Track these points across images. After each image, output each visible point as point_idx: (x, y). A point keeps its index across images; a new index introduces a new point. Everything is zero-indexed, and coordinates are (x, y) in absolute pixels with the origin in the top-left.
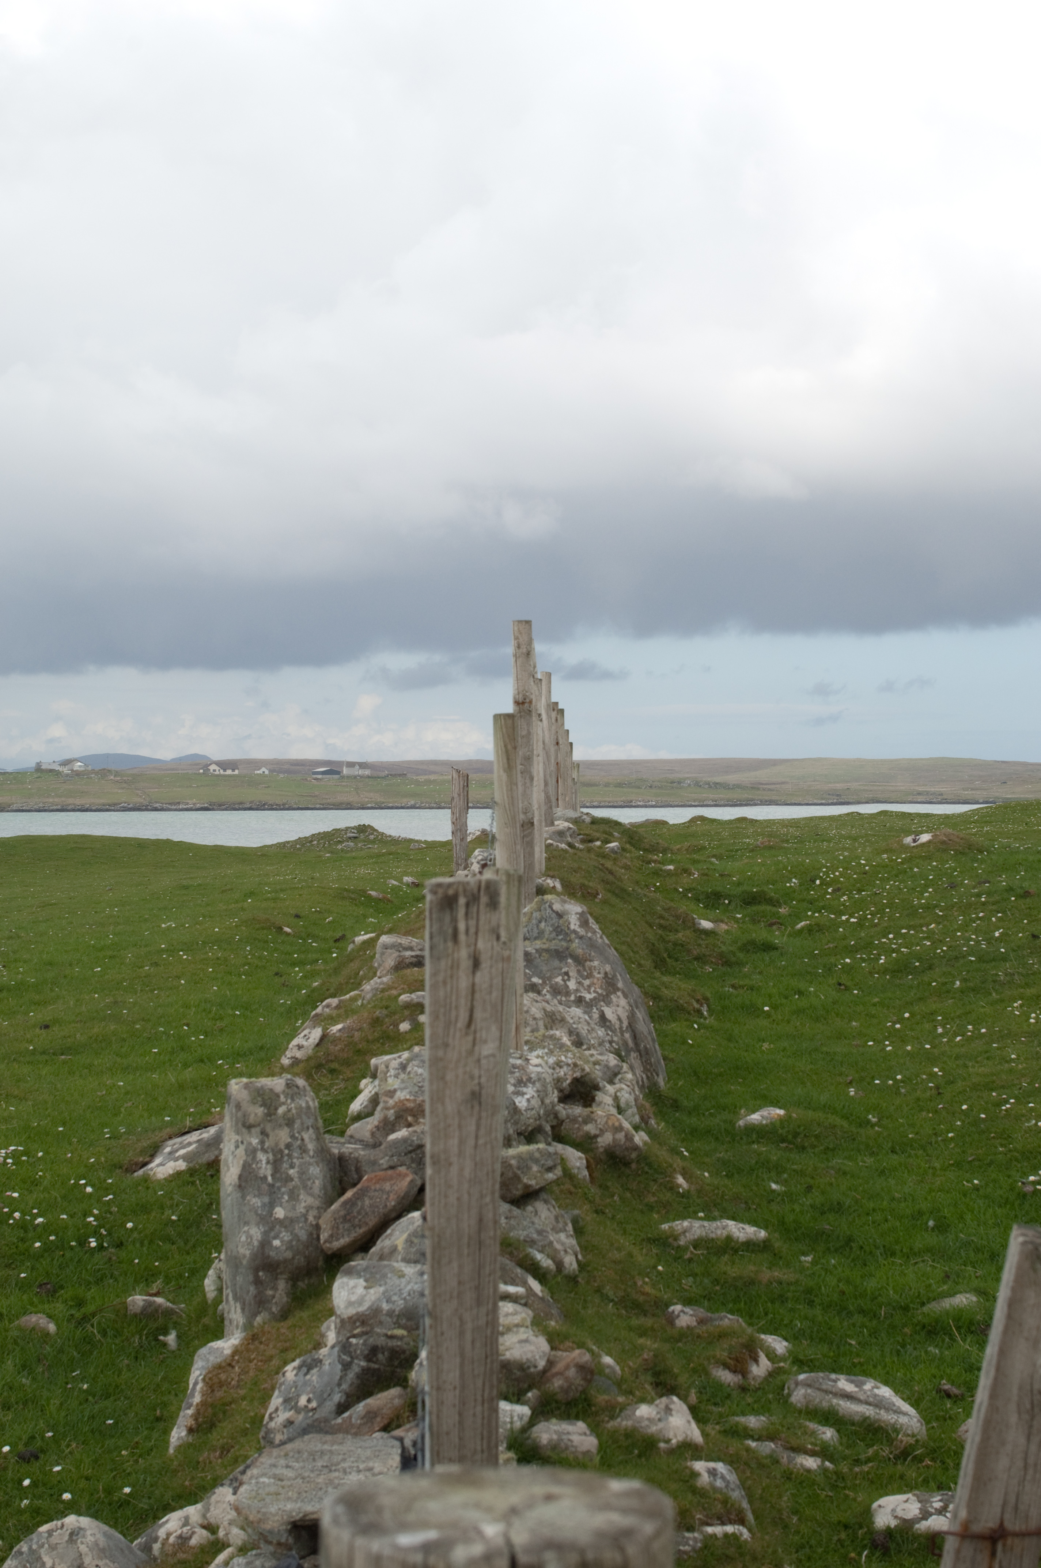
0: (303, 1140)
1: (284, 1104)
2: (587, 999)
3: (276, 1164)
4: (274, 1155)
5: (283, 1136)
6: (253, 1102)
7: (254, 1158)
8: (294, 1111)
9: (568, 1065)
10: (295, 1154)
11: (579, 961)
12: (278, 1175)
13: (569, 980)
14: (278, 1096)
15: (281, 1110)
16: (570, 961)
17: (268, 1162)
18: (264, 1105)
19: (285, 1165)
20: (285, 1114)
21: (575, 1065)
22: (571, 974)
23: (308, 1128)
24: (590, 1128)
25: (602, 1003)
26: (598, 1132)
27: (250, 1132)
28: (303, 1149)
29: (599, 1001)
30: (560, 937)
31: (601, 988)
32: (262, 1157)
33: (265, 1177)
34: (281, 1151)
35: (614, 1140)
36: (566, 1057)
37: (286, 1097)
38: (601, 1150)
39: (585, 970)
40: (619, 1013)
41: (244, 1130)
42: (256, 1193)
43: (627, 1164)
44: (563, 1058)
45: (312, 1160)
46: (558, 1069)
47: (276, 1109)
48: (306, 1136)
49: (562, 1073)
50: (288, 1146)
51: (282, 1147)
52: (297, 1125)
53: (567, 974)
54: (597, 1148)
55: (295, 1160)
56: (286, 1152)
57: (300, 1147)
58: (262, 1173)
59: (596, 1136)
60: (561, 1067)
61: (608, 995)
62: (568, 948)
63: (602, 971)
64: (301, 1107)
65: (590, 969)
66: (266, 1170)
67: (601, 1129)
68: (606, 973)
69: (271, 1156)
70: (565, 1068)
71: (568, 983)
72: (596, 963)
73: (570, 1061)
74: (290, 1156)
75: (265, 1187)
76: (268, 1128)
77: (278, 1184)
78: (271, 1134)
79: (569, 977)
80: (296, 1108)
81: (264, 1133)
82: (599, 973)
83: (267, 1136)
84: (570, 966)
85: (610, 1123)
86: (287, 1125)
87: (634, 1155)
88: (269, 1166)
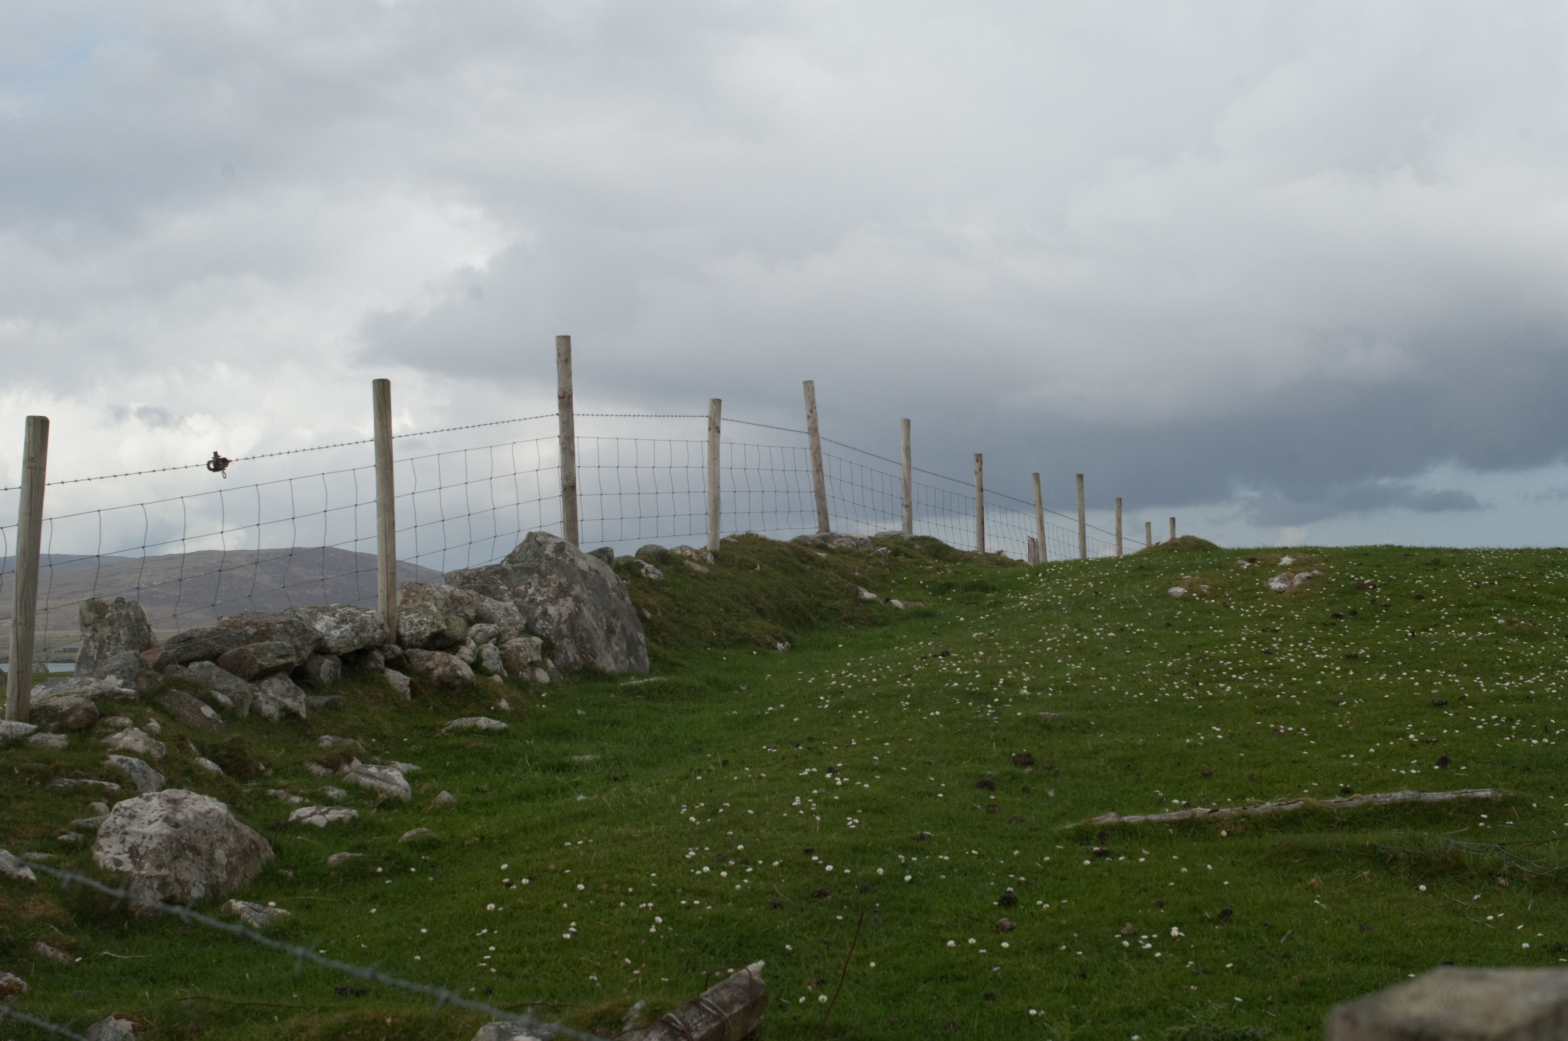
0: (119, 634)
1: (110, 612)
2: (538, 601)
3: (100, 649)
4: (100, 643)
5: (106, 631)
6: (90, 610)
7: (88, 645)
8: (115, 616)
9: (428, 623)
10: (112, 643)
11: (542, 575)
12: (100, 656)
13: (530, 588)
14: (107, 607)
15: (107, 616)
16: (536, 575)
17: (95, 648)
18: (97, 612)
19: (105, 649)
20: (109, 618)
21: (433, 623)
22: (532, 584)
23: (123, 626)
24: (430, 664)
25: (549, 603)
26: (434, 667)
27: (87, 629)
28: (118, 640)
29: (547, 601)
30: (537, 559)
31: (553, 593)
32: (91, 644)
33: (93, 657)
34: (104, 640)
35: (444, 671)
36: (427, 618)
37: (112, 608)
38: (435, 678)
39: (545, 581)
40: (561, 611)
41: (84, 628)
42: (86, 666)
43: (453, 689)
44: (425, 619)
45: (122, 647)
46: (420, 626)
47: (105, 615)
48: (121, 632)
49: (423, 629)
50: (109, 638)
51: (105, 637)
52: (116, 624)
53: (530, 584)
54: (433, 677)
55: (111, 646)
56: (107, 641)
57: (116, 639)
58: (91, 654)
59: (433, 669)
60: (422, 625)
61: (556, 598)
62: (537, 567)
63: (557, 582)
64: (121, 614)
65: (549, 580)
66: (93, 652)
67: (436, 665)
68: (560, 584)
69: (98, 644)
70: (425, 625)
71: (529, 590)
72: (554, 576)
73: (429, 621)
74: (109, 643)
75: (91, 663)
76: (98, 626)
77: (99, 661)
78: (100, 630)
79: (531, 586)
80: (117, 614)
81: (95, 630)
82: (555, 583)
83: (97, 631)
84: (535, 579)
85: (443, 660)
86: (110, 624)
87: (457, 682)
88: (96, 650)
